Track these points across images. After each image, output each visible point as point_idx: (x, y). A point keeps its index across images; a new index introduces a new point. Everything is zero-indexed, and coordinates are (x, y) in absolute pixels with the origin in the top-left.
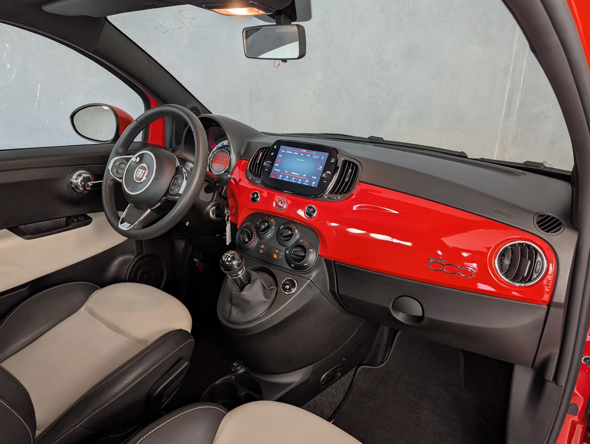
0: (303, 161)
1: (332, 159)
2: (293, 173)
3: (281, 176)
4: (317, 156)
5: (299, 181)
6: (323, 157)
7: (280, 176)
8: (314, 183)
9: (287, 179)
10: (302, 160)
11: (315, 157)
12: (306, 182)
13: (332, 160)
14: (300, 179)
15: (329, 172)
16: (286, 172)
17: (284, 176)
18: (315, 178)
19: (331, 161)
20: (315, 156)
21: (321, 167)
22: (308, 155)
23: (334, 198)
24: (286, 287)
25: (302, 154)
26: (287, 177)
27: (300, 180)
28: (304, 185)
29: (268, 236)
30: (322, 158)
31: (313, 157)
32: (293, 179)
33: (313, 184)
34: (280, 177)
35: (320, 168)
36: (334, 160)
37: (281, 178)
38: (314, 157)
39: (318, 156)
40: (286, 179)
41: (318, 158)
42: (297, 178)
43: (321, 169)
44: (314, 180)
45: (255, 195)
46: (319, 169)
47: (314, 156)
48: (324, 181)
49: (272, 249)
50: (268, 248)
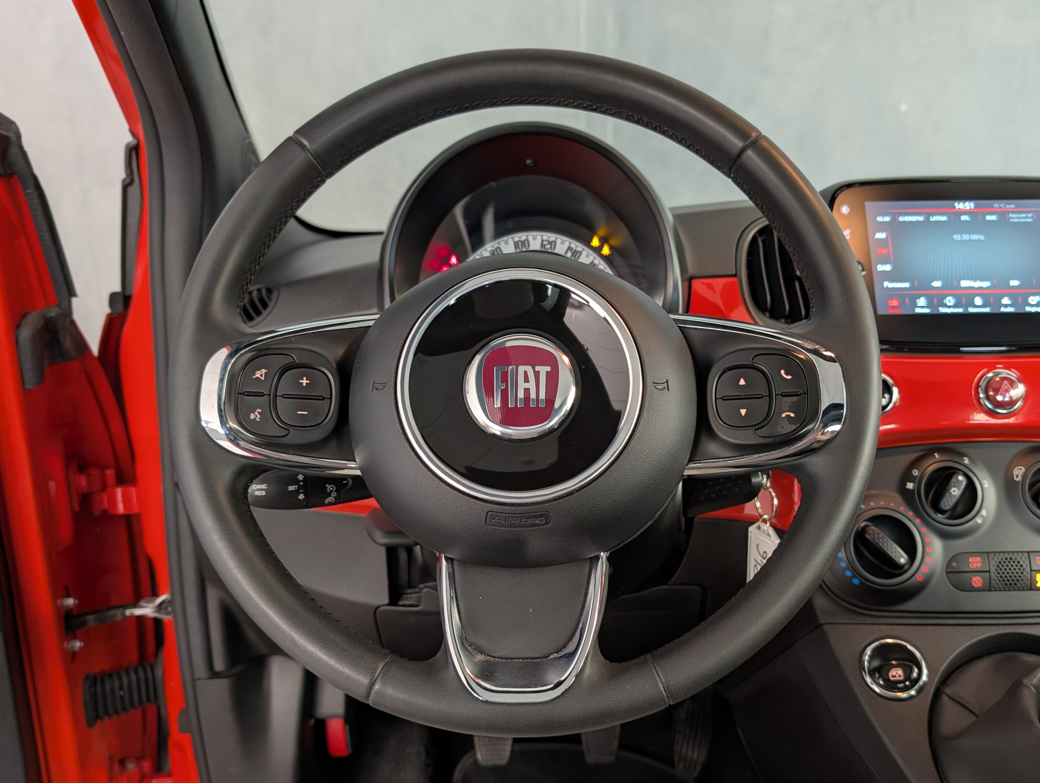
0: (982, 237)
2: (964, 284)
4: (1024, 215)
5: (1006, 306)
7: (921, 304)
9: (954, 306)
10: (975, 237)
11: (1018, 218)
12: (1032, 303)
14: (1006, 299)
16: (937, 284)
17: (936, 298)
20: (1016, 216)
22: (989, 218)
25: (964, 218)
26: (950, 301)
28: (1030, 314)
29: (979, 521)
31: (1011, 220)
32: (978, 301)
34: (922, 307)
37: (927, 308)
38: (1014, 218)
39: (1030, 215)
40: (950, 306)
41: (1030, 220)
42: (989, 296)
47: (1011, 215)
49: (1019, 562)
50: (1000, 563)
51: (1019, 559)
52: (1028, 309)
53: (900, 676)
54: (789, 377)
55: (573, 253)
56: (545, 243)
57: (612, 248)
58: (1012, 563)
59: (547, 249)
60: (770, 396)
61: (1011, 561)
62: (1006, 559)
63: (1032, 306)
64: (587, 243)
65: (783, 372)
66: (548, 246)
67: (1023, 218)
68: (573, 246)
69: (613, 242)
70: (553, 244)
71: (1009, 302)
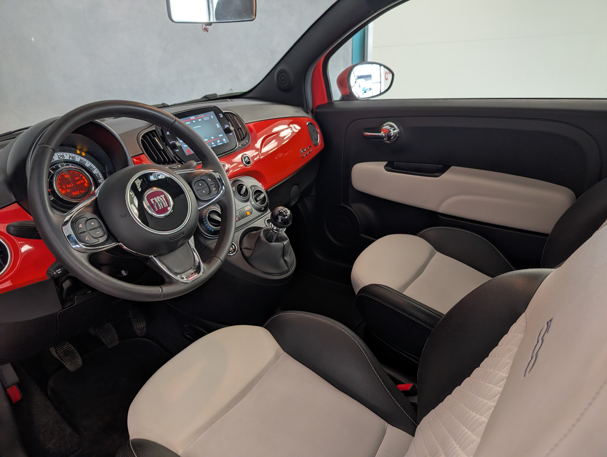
1: (220, 114)
4: (207, 118)
5: (213, 145)
6: (211, 116)
10: (199, 127)
11: (206, 119)
12: (219, 142)
18: (222, 135)
19: (220, 117)
20: (205, 118)
21: (217, 125)
22: (199, 120)
23: (245, 144)
25: (194, 121)
27: (213, 143)
28: (219, 145)
33: (225, 141)
38: (205, 119)
39: (208, 117)
41: (209, 119)
43: (219, 127)
44: (222, 137)
47: (204, 118)
48: (230, 134)
54: (210, 180)
55: (72, 158)
56: (59, 157)
57: (85, 152)
58: (241, 212)
59: (62, 158)
60: (208, 186)
63: (219, 143)
64: (75, 153)
65: (208, 179)
66: (62, 157)
68: (70, 155)
69: (84, 150)
70: (63, 156)
71: (214, 144)
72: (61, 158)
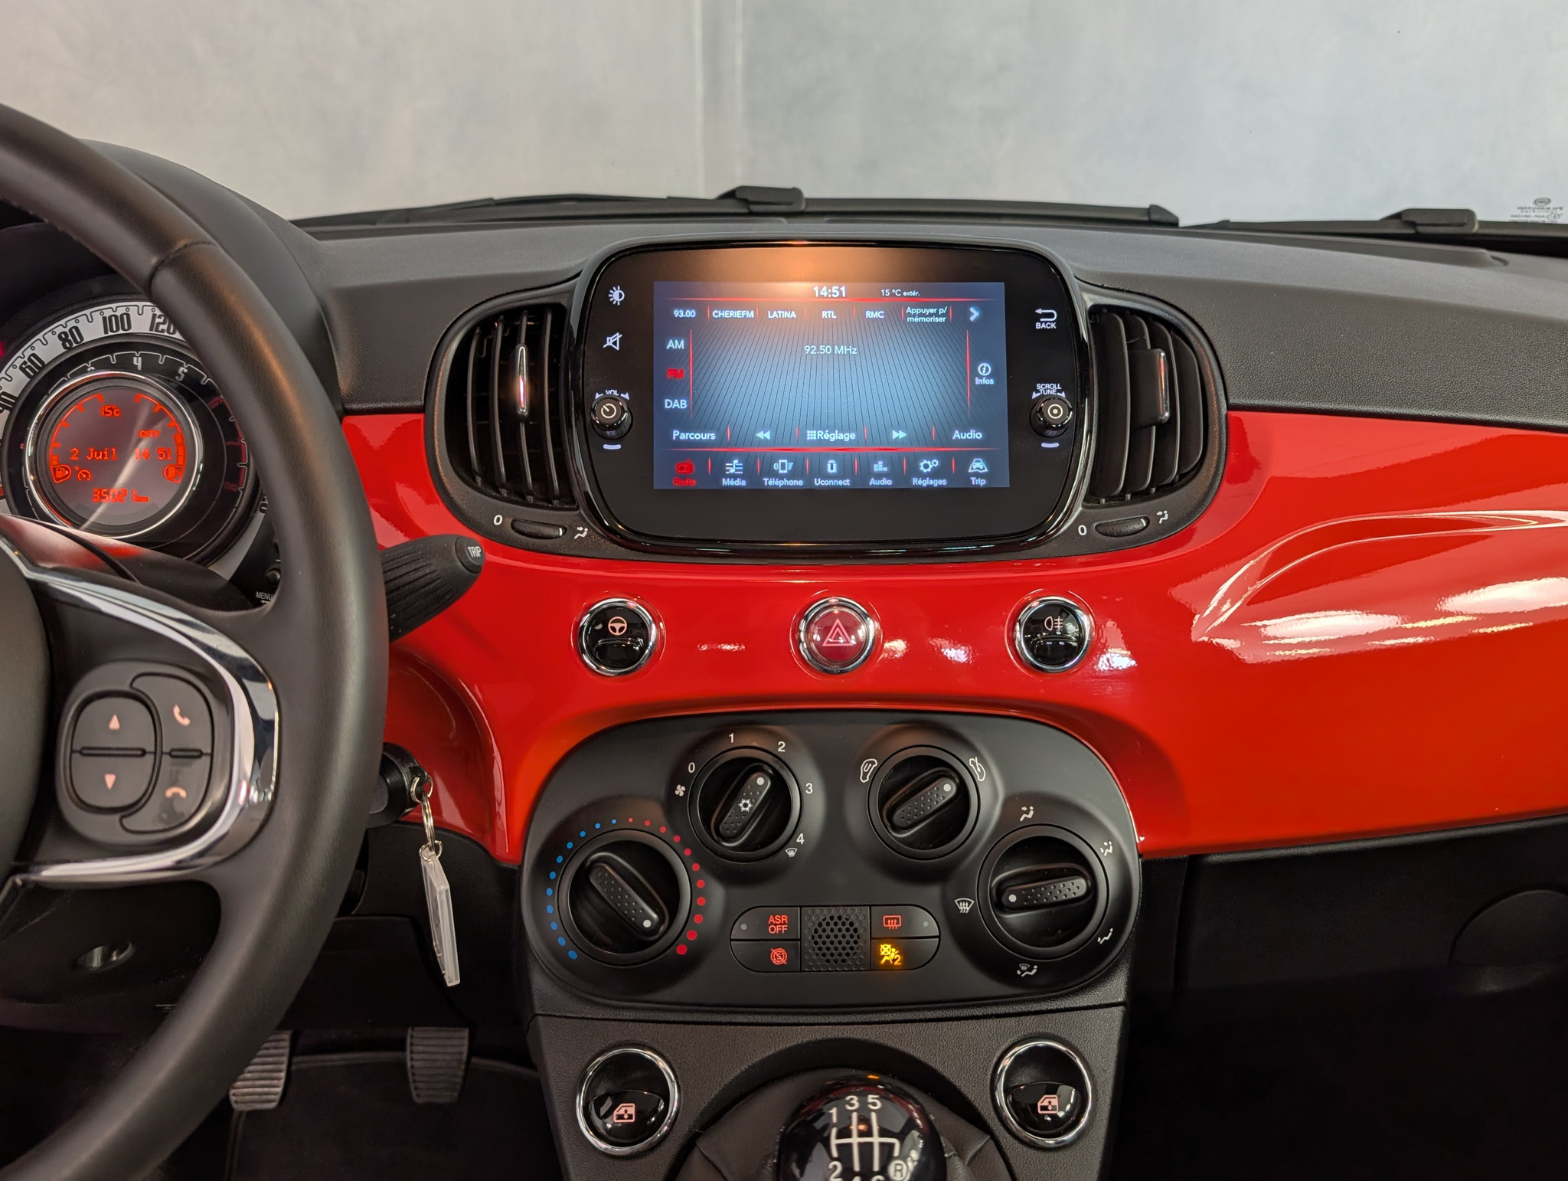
0: (853, 350)
1: (1040, 311)
2: (812, 435)
3: (734, 467)
4: (933, 311)
5: (880, 476)
6: (972, 310)
7: (732, 471)
8: (978, 465)
9: (791, 475)
10: (841, 349)
11: (921, 315)
13: (1038, 318)
14: (880, 463)
15: (1048, 386)
16: (764, 435)
17: (757, 464)
18: (975, 435)
19: (1038, 326)
20: (918, 311)
21: (985, 368)
22: (869, 314)
23: (1137, 527)
24: (1044, 1108)
25: (827, 313)
26: (784, 465)
27: (879, 467)
28: (919, 489)
29: (791, 853)
30: (972, 318)
31: (909, 318)
32: (832, 467)
33: (977, 475)
34: (734, 477)
35: (983, 373)
36: (1051, 315)
37: (742, 477)
38: (915, 315)
39: (942, 311)
40: (782, 476)
41: (942, 320)
42: (853, 459)
43: (991, 382)
44: (972, 450)
45: (618, 626)
46: (978, 381)
47: (909, 310)
48: (1044, 445)
49: (852, 924)
50: (820, 925)
51: (853, 918)
52: (916, 482)
53: (630, 1117)
56: (158, 320)
58: (840, 925)
61: (840, 923)
62: (832, 918)
63: (924, 476)
67: (931, 315)
71: (885, 469)
72: (162, 327)
